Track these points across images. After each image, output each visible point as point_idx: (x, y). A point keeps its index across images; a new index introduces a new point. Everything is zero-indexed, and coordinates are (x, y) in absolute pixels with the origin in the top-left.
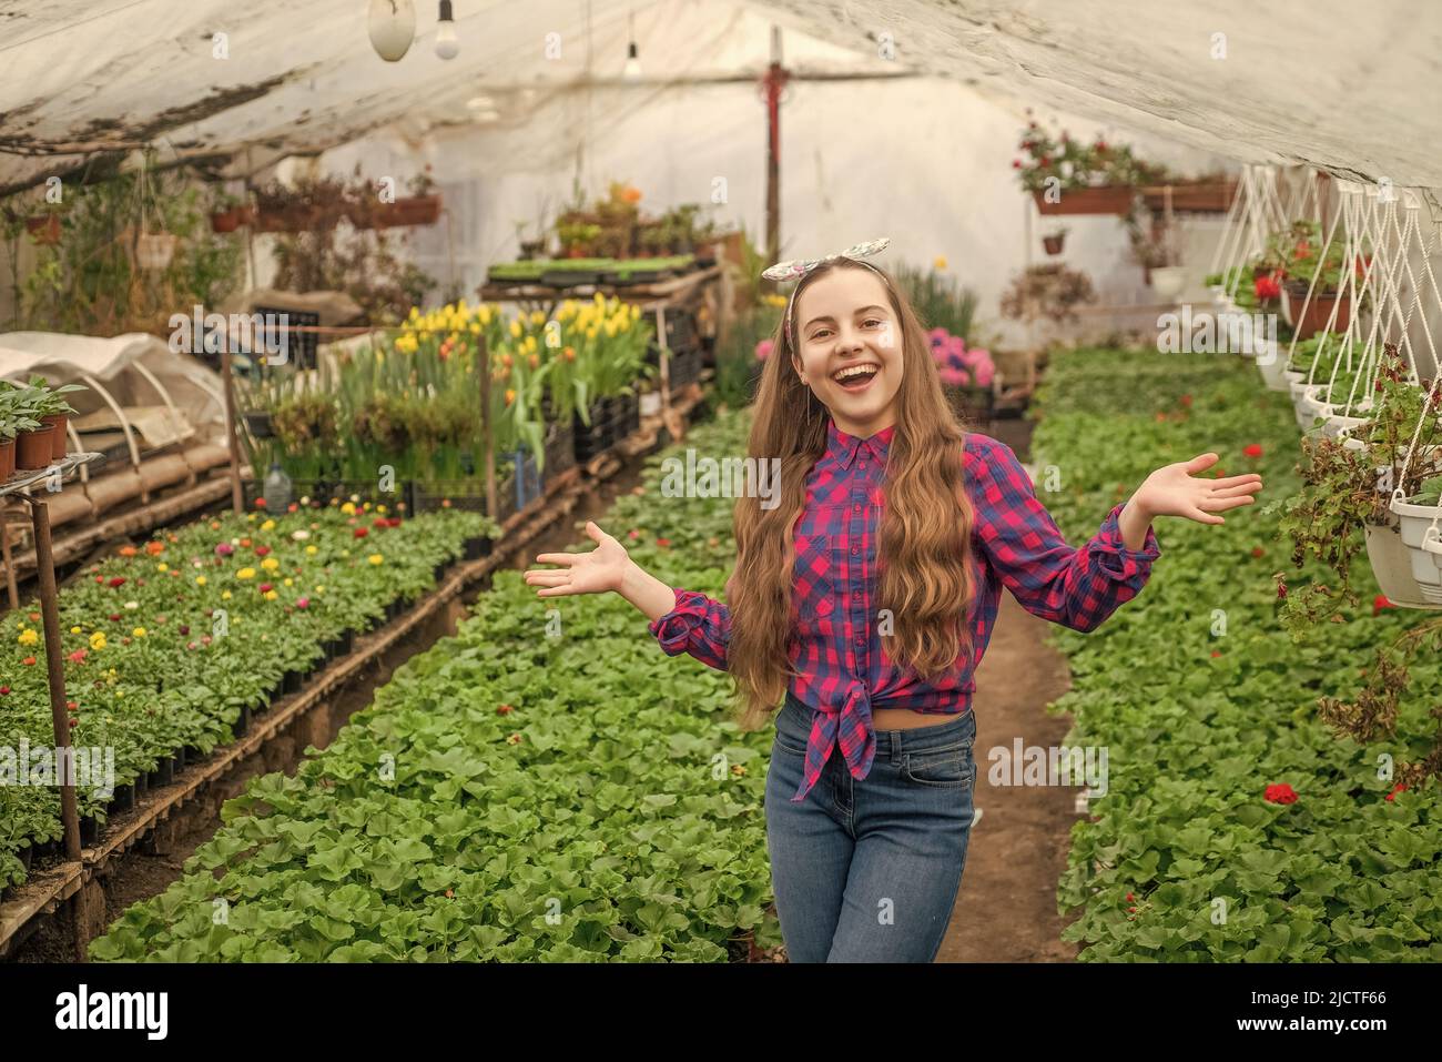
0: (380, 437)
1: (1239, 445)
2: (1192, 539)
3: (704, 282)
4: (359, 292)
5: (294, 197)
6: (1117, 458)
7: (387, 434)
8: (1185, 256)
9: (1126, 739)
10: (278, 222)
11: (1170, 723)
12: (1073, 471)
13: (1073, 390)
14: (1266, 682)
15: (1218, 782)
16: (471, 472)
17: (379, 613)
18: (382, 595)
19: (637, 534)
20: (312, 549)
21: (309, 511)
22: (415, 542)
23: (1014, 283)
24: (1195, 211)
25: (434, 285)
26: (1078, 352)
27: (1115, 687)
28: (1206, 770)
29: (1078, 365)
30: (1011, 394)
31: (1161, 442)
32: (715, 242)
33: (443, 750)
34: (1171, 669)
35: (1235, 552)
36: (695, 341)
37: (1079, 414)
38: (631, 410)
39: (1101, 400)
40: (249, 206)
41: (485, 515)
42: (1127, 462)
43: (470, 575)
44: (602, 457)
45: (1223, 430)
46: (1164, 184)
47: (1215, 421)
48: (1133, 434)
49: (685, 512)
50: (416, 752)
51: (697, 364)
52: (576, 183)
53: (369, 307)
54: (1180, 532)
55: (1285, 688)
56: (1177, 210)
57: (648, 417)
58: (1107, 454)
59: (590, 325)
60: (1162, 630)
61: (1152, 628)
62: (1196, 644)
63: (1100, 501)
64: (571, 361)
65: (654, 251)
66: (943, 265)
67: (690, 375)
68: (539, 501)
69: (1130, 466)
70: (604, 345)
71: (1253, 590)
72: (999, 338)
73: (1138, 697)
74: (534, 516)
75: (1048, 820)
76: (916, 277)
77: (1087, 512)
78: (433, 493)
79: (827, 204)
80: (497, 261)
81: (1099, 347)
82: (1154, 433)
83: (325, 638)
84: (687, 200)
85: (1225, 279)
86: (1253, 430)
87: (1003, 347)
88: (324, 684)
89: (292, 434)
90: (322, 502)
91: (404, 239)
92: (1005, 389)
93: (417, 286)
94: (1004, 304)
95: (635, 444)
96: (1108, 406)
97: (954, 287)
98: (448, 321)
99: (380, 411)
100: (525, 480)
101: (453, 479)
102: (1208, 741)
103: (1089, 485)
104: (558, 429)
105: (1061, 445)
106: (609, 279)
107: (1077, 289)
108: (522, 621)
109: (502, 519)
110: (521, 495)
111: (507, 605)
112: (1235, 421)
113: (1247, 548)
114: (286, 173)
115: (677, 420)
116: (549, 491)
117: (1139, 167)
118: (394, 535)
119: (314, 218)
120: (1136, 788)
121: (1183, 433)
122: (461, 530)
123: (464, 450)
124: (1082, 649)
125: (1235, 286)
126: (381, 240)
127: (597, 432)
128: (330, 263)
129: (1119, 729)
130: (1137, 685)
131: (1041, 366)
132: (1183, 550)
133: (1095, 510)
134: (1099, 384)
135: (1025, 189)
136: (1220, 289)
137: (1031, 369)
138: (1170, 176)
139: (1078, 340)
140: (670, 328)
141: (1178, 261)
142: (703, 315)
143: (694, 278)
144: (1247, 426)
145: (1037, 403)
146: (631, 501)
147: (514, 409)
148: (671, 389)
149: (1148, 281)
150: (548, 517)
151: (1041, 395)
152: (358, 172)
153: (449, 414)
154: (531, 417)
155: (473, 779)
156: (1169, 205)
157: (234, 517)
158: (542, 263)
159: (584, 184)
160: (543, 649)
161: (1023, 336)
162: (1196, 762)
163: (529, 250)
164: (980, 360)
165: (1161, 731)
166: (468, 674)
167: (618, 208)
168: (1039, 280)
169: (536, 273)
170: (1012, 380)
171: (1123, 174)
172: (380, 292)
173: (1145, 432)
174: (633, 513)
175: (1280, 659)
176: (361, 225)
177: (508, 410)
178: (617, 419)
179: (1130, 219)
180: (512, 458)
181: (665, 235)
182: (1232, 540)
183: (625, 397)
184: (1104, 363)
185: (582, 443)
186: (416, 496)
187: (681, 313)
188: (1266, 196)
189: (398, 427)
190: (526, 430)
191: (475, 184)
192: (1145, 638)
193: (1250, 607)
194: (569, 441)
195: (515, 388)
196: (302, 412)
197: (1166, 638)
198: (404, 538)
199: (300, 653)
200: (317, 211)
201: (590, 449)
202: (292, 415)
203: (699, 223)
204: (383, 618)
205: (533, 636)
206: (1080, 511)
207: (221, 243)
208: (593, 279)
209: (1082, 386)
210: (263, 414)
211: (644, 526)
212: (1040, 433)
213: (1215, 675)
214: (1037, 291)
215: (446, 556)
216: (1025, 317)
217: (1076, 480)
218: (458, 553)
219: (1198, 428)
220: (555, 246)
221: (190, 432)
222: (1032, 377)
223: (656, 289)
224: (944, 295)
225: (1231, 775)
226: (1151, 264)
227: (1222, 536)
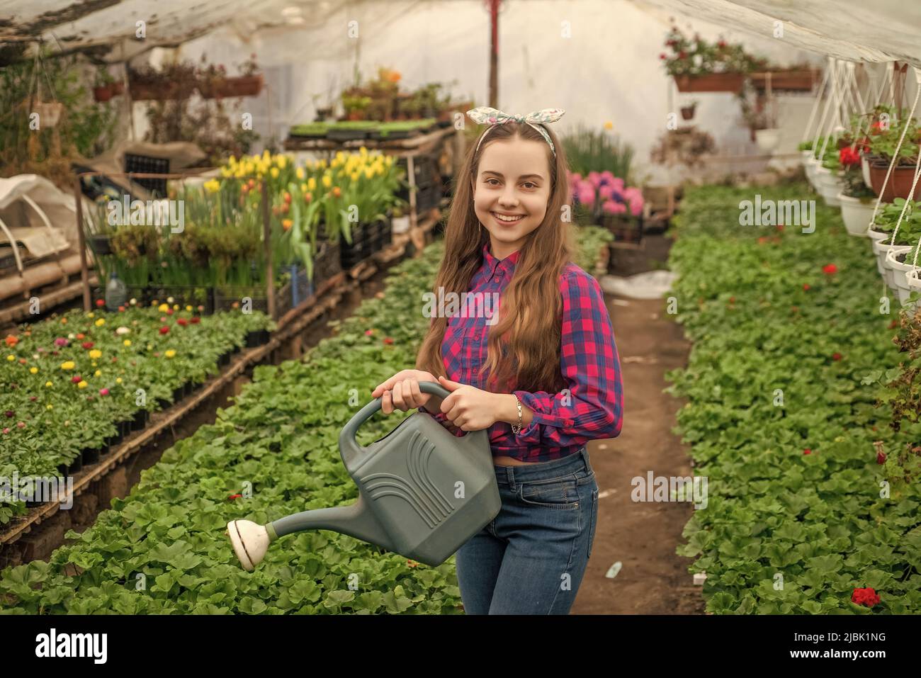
0: (189, 255)
1: (819, 262)
2: (787, 344)
3: (445, 137)
4: (203, 143)
5: (161, 76)
6: (730, 274)
7: (194, 253)
8: (780, 122)
9: (735, 535)
10: (147, 93)
11: (771, 520)
12: (698, 282)
13: (700, 217)
14: (848, 478)
15: (812, 579)
16: (258, 280)
17: (168, 396)
18: (174, 381)
19: (372, 332)
20: (127, 343)
21: (137, 309)
22: (209, 336)
23: (661, 139)
24: (787, 90)
25: (257, 138)
26: (704, 188)
27: (727, 479)
28: (802, 567)
29: (704, 198)
30: (657, 217)
31: (763, 260)
32: (452, 109)
33: (171, 542)
34: (771, 465)
35: (819, 356)
36: (438, 179)
37: (705, 236)
38: (385, 230)
39: (719, 225)
40: (122, 83)
41: (266, 313)
42: (737, 277)
43: (251, 359)
44: (362, 265)
45: (807, 251)
46: (766, 71)
47: (801, 244)
48: (742, 254)
49: (411, 313)
50: (148, 542)
51: (438, 195)
52: (356, 67)
53: (210, 153)
54: (777, 337)
55: (863, 481)
56: (775, 89)
57: (399, 234)
58: (723, 271)
59: (355, 170)
60: (764, 429)
61: (756, 425)
62: (791, 442)
63: (717, 308)
64: (337, 198)
65: (408, 115)
66: (609, 127)
67: (432, 203)
68: (311, 300)
69: (740, 280)
70: (364, 184)
71: (834, 390)
72: (649, 177)
73: (744, 490)
74: (307, 310)
75: (673, 574)
76: (591, 135)
77: (707, 318)
78: (228, 296)
79: (531, 83)
80: (297, 122)
81: (719, 184)
82: (757, 253)
83: (121, 419)
84: (433, 80)
85: (815, 146)
86: (829, 251)
87: (652, 184)
88: (118, 455)
89: (124, 253)
90: (146, 302)
91: (236, 106)
92: (653, 213)
93: (247, 139)
94: (653, 154)
95: (387, 255)
96: (724, 229)
97: (618, 142)
98: (255, 166)
99: (189, 236)
100: (299, 286)
101: (244, 285)
102: (802, 539)
103: (709, 294)
104: (328, 246)
105: (690, 262)
106: (374, 136)
107: (703, 145)
108: (269, 410)
109: (278, 315)
110: (295, 297)
111: (260, 395)
112: (816, 244)
113: (828, 352)
114: (157, 59)
115: (421, 236)
116: (319, 292)
117: (748, 59)
118: (194, 330)
119: (172, 91)
120: (743, 584)
121: (778, 253)
122: (245, 325)
123: (252, 264)
124: (701, 440)
125: (823, 152)
126: (220, 106)
127: (358, 247)
128: (185, 123)
129: (729, 525)
130: (745, 479)
131: (679, 197)
132: (779, 353)
133: (714, 316)
134: (718, 213)
135: (669, 74)
136: (811, 153)
137: (671, 200)
138: (771, 65)
139: (705, 179)
140: (418, 170)
141: (774, 125)
142: (443, 160)
143: (436, 135)
144: (825, 248)
145: (674, 226)
146: (372, 303)
147: (290, 235)
148: (418, 213)
149: (753, 139)
150: (318, 310)
151: (676, 220)
152: (204, 59)
153: (238, 240)
154: (307, 238)
155: (189, 572)
156: (769, 86)
157: (82, 313)
158: (330, 123)
159: (361, 68)
160: (277, 438)
161: (667, 176)
162: (794, 558)
163: (323, 115)
164: (634, 196)
165: (764, 527)
166: (212, 464)
167: (384, 86)
168: (677, 138)
169: (323, 131)
170: (657, 207)
171: (737, 64)
172: (219, 143)
173: (751, 252)
174: (373, 314)
175: (859, 456)
176: (206, 96)
177: (287, 234)
178: (373, 238)
179: (741, 95)
180: (289, 270)
181: (416, 105)
182: (817, 344)
183: (380, 222)
184: (723, 197)
185: (347, 256)
186: (217, 298)
187: (426, 159)
188: (847, 86)
189: (202, 247)
190: (301, 250)
191: (288, 68)
192: (751, 433)
193: (832, 405)
194: (337, 254)
195: (292, 219)
196: (132, 236)
197: (768, 435)
198: (200, 333)
199: (96, 433)
200: (175, 86)
201: (352, 260)
202: (125, 238)
203: (440, 96)
204: (171, 400)
205: (273, 424)
206: (703, 316)
207: (102, 108)
208: (362, 136)
209: (706, 214)
210: (103, 237)
211: (378, 326)
212: (675, 251)
213: (808, 471)
214: (676, 145)
215: (231, 347)
216: (667, 163)
217: (700, 290)
218: (240, 344)
219: (789, 250)
220: (340, 112)
221: (65, 245)
222: (671, 205)
223: (407, 143)
224: (610, 148)
225: (822, 573)
226: (756, 126)
227: (809, 342)
